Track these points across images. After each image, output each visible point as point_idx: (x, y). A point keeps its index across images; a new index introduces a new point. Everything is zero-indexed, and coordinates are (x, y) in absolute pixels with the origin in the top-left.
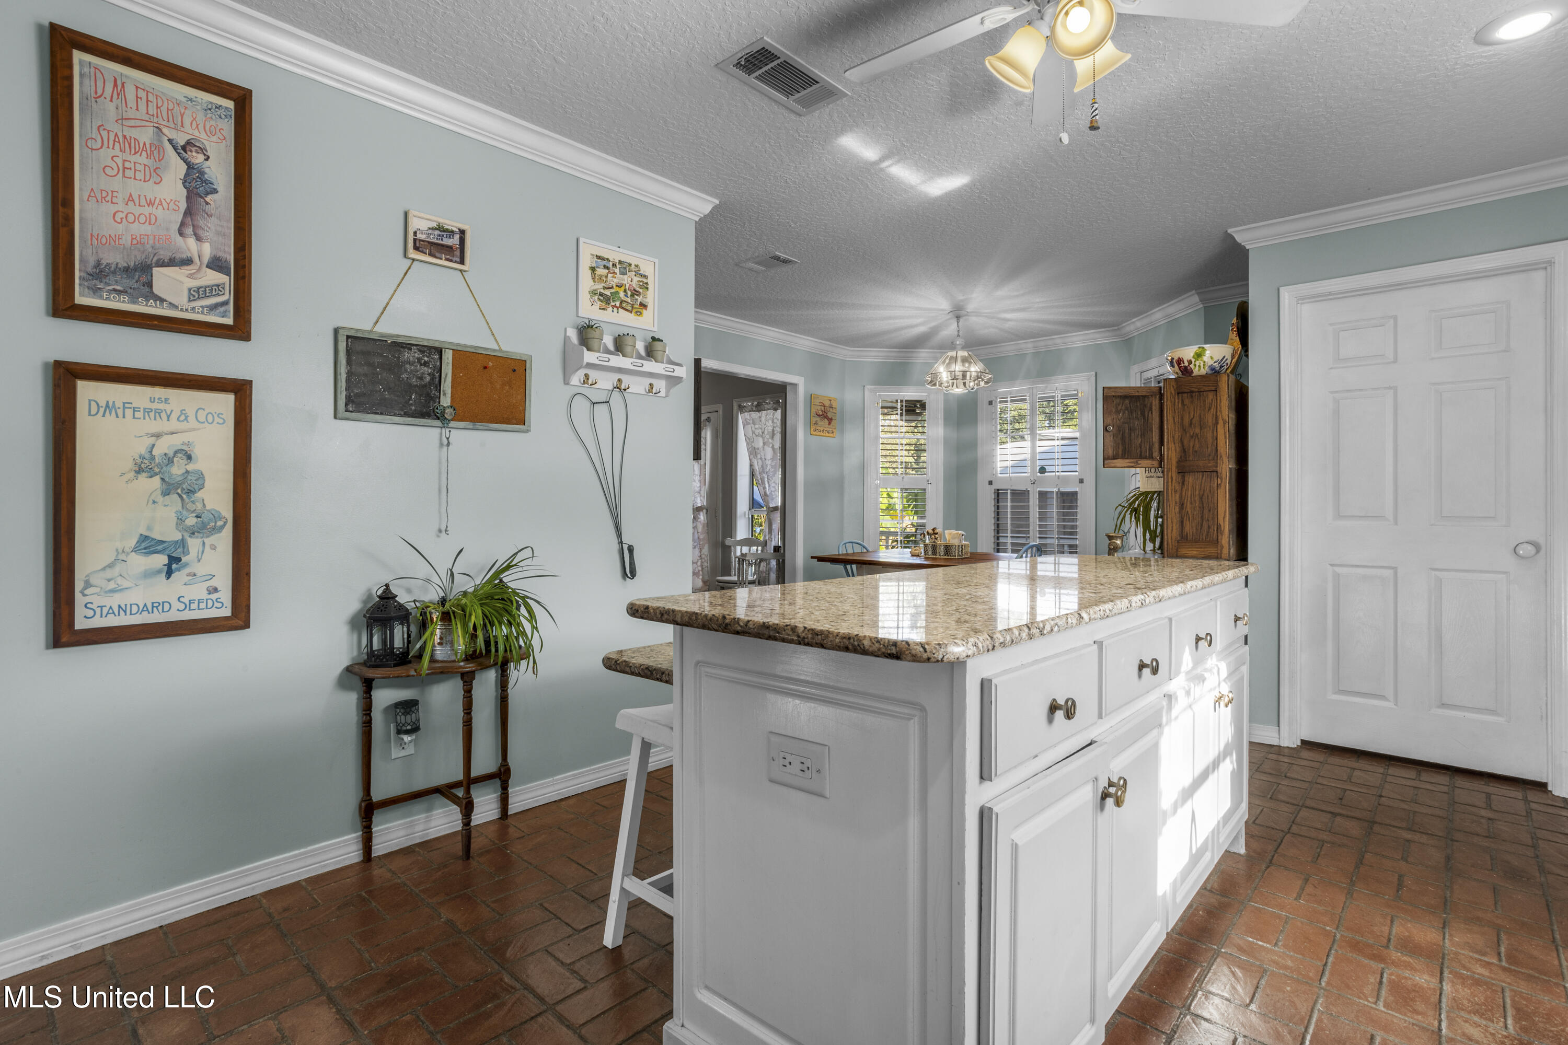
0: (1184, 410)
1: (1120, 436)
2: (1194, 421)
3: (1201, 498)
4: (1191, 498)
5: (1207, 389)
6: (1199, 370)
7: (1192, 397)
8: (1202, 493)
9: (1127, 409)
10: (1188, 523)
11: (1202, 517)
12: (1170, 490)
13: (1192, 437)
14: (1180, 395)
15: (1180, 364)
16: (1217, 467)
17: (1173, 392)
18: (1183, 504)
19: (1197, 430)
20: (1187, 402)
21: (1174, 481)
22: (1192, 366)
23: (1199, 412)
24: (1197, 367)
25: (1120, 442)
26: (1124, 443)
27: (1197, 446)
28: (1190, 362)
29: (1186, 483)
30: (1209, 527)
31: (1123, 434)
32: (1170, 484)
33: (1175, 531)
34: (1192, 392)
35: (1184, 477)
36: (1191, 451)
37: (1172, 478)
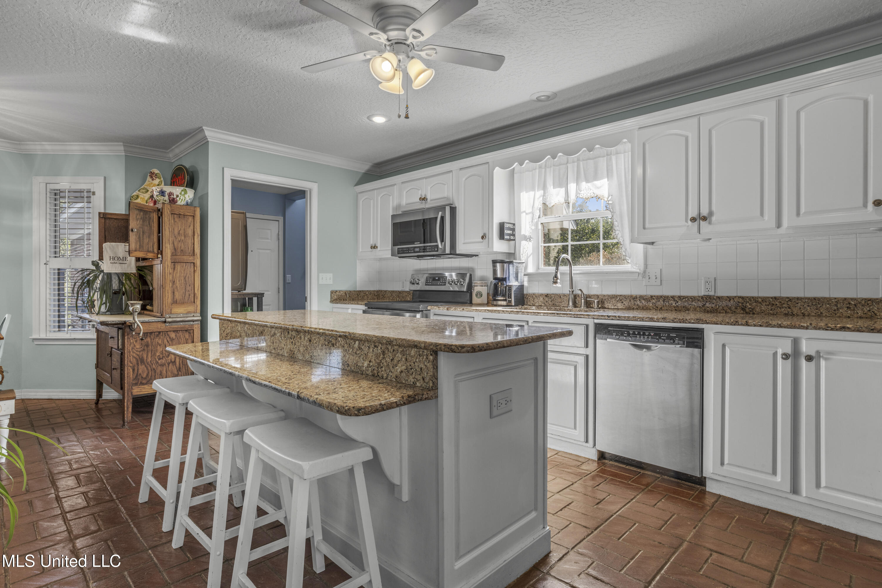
0: (175, 224)
1: (138, 236)
2: (181, 232)
3: (185, 278)
4: (179, 278)
5: (189, 214)
6: (181, 202)
7: (180, 217)
8: (185, 275)
9: (141, 218)
10: (177, 293)
11: (185, 289)
12: (166, 273)
13: (180, 241)
14: (173, 215)
15: (170, 195)
16: (194, 260)
17: (169, 212)
18: (174, 282)
19: (183, 238)
20: (176, 220)
21: (169, 267)
22: (178, 199)
23: (183, 227)
24: (181, 200)
25: (138, 240)
26: (140, 240)
27: (183, 246)
28: (177, 196)
29: (176, 269)
30: (189, 295)
31: (139, 235)
32: (166, 269)
33: (170, 298)
34: (180, 214)
35: (175, 265)
36: (179, 250)
37: (168, 265)
